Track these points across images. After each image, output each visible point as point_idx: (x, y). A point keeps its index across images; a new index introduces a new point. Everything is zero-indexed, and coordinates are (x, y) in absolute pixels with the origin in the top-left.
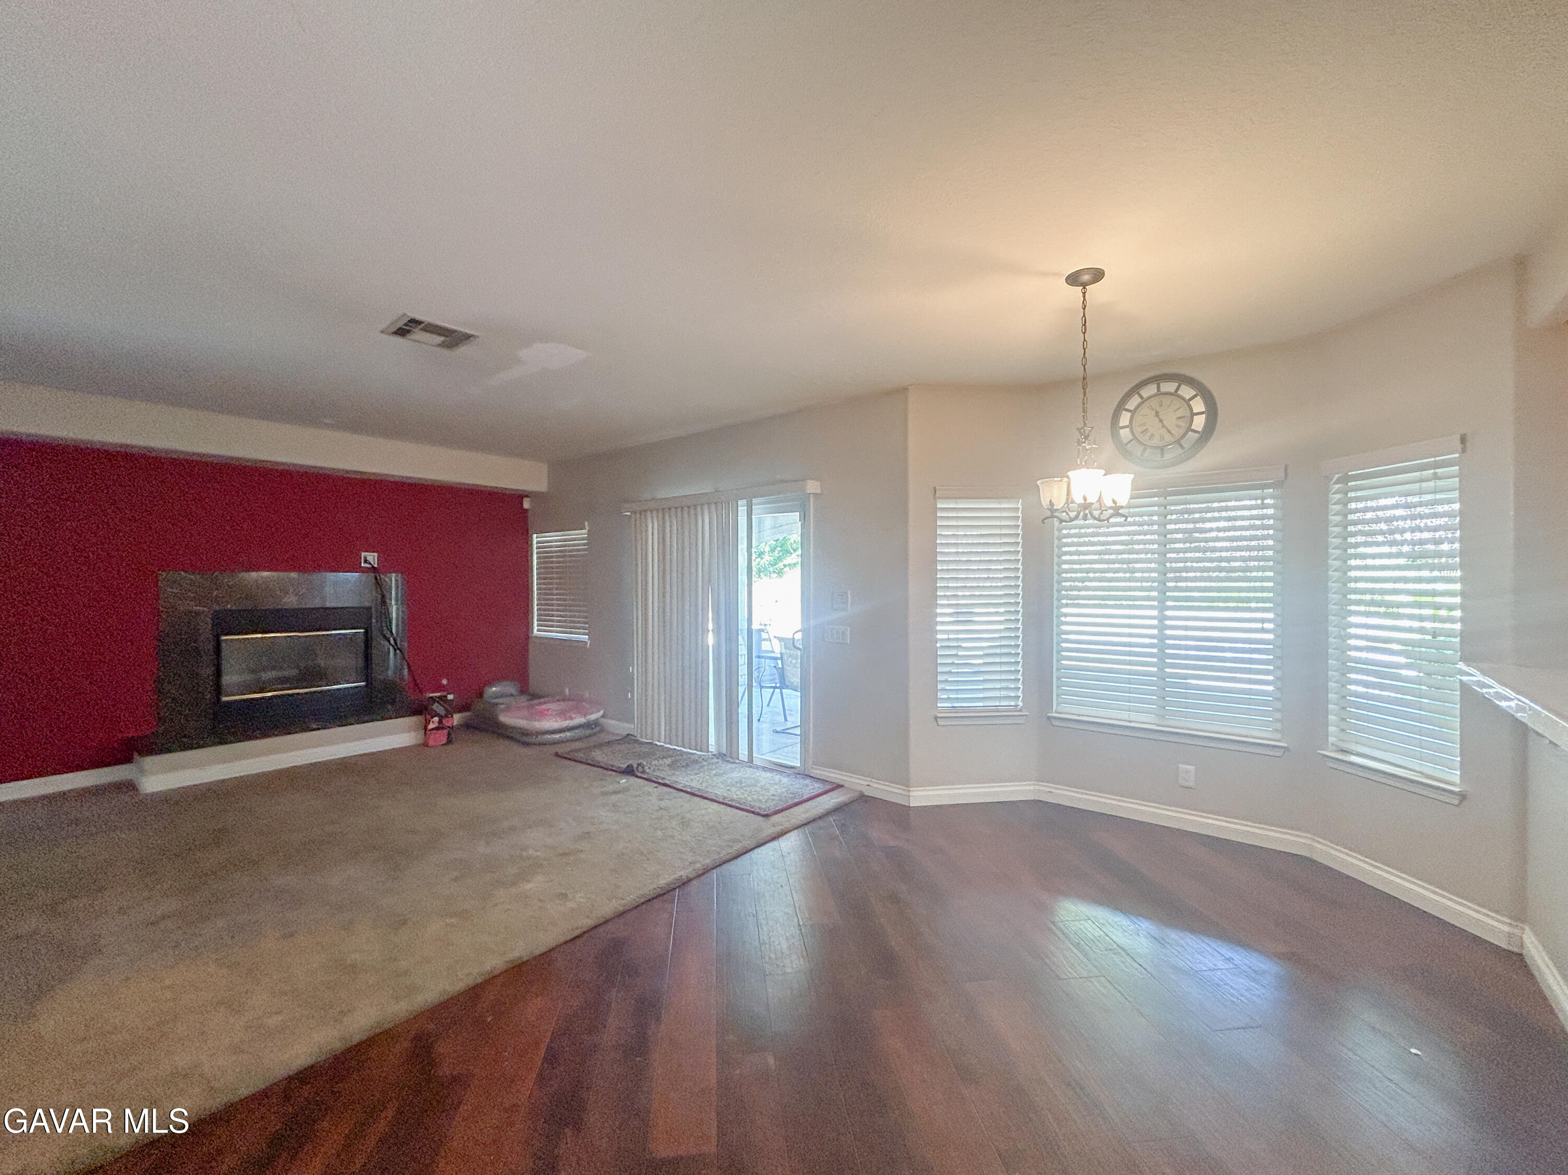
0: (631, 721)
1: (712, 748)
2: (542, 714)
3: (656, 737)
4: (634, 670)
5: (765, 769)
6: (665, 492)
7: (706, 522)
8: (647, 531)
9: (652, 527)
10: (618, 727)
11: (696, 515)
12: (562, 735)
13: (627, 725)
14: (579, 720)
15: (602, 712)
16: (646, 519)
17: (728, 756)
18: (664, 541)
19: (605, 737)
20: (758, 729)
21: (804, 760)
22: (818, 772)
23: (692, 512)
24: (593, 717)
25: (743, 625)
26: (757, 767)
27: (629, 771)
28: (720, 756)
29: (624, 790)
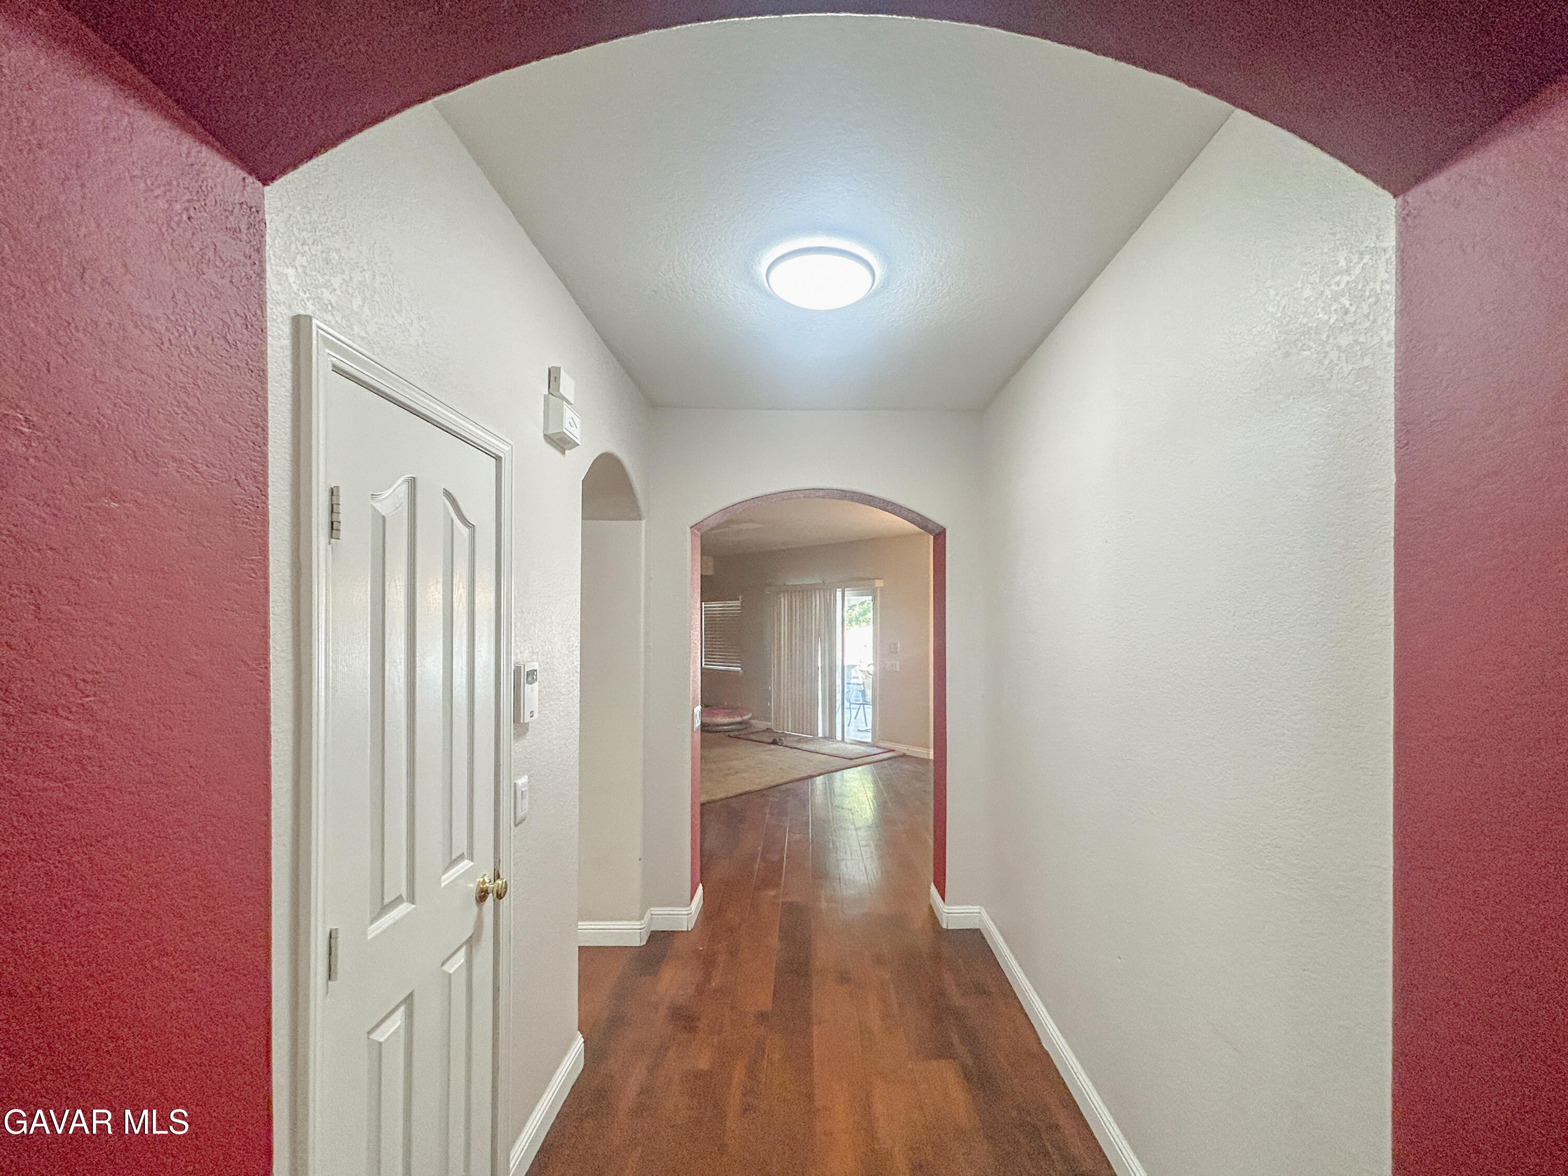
0: (769, 720)
1: (820, 735)
2: (714, 715)
3: (786, 728)
4: (772, 688)
5: (851, 744)
6: (792, 582)
7: (817, 601)
8: (780, 605)
9: (784, 602)
10: (760, 725)
11: (811, 596)
12: (730, 727)
13: (766, 723)
14: (738, 719)
15: (750, 715)
16: (780, 598)
17: (831, 737)
18: (791, 608)
19: (754, 730)
20: (848, 730)
21: (873, 737)
22: (882, 744)
23: (809, 593)
24: (746, 717)
25: (839, 663)
26: (847, 743)
27: (774, 742)
28: (825, 738)
29: (773, 750)
